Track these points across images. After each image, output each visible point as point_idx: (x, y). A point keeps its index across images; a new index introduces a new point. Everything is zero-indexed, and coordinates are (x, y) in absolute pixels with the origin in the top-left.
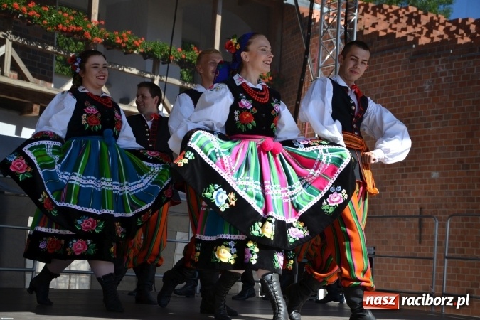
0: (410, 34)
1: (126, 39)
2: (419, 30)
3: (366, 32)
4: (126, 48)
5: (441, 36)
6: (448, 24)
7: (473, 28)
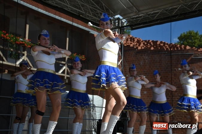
0: (134, 45)
5: (143, 46)
6: (144, 42)
7: (152, 43)
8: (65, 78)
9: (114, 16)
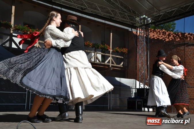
0: (163, 38)
1: (88, 44)
2: (166, 36)
3: (151, 38)
4: (88, 46)
5: (172, 38)
6: (174, 35)
7: (180, 35)
8: (110, 66)
9: (141, 16)
